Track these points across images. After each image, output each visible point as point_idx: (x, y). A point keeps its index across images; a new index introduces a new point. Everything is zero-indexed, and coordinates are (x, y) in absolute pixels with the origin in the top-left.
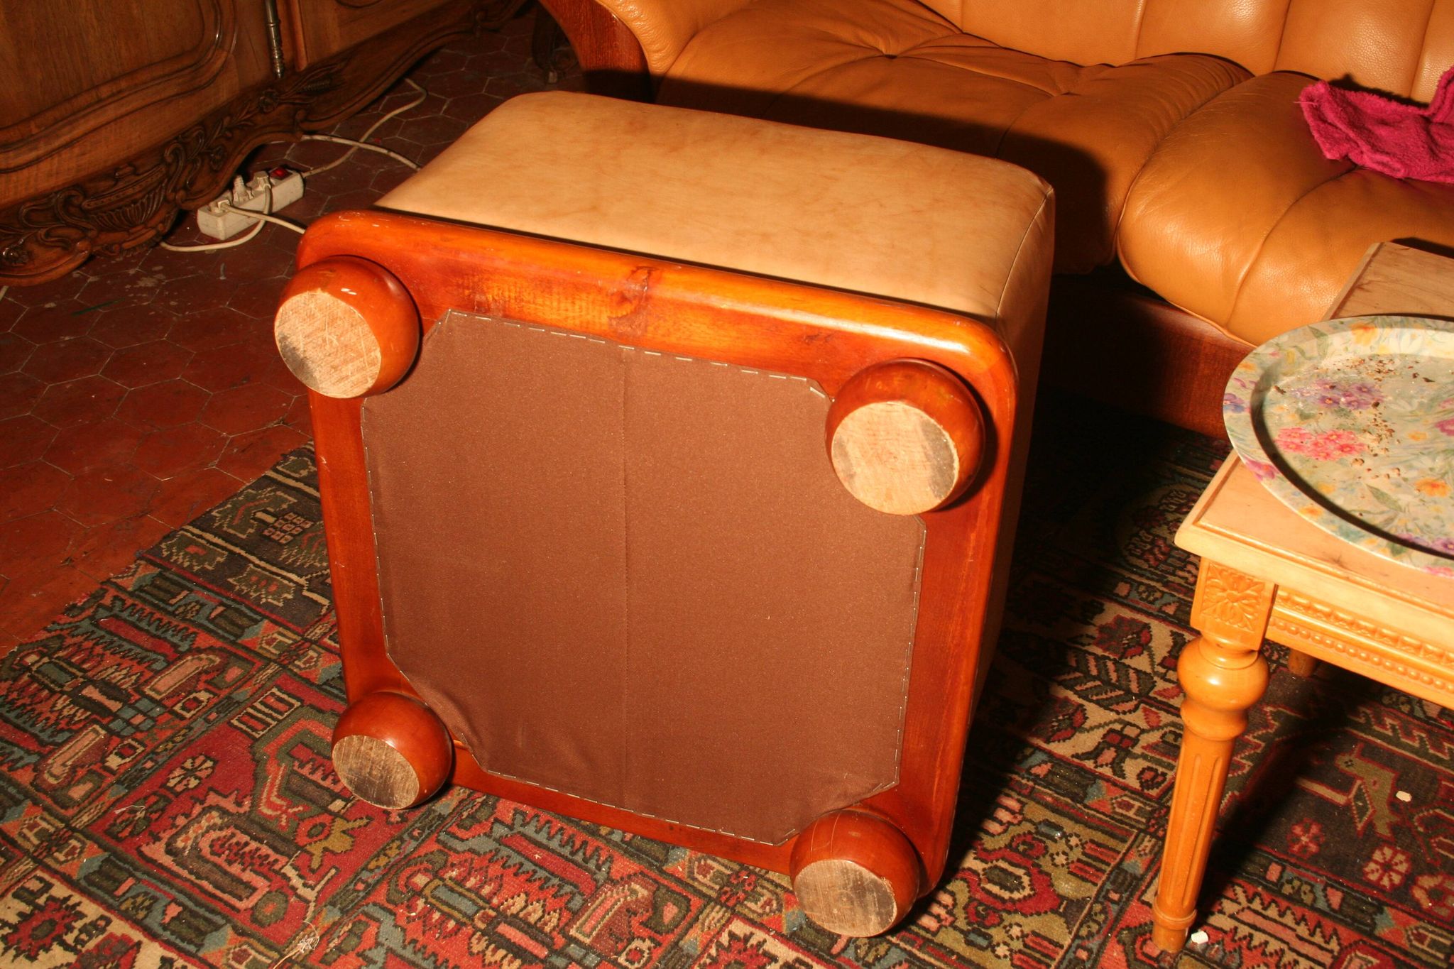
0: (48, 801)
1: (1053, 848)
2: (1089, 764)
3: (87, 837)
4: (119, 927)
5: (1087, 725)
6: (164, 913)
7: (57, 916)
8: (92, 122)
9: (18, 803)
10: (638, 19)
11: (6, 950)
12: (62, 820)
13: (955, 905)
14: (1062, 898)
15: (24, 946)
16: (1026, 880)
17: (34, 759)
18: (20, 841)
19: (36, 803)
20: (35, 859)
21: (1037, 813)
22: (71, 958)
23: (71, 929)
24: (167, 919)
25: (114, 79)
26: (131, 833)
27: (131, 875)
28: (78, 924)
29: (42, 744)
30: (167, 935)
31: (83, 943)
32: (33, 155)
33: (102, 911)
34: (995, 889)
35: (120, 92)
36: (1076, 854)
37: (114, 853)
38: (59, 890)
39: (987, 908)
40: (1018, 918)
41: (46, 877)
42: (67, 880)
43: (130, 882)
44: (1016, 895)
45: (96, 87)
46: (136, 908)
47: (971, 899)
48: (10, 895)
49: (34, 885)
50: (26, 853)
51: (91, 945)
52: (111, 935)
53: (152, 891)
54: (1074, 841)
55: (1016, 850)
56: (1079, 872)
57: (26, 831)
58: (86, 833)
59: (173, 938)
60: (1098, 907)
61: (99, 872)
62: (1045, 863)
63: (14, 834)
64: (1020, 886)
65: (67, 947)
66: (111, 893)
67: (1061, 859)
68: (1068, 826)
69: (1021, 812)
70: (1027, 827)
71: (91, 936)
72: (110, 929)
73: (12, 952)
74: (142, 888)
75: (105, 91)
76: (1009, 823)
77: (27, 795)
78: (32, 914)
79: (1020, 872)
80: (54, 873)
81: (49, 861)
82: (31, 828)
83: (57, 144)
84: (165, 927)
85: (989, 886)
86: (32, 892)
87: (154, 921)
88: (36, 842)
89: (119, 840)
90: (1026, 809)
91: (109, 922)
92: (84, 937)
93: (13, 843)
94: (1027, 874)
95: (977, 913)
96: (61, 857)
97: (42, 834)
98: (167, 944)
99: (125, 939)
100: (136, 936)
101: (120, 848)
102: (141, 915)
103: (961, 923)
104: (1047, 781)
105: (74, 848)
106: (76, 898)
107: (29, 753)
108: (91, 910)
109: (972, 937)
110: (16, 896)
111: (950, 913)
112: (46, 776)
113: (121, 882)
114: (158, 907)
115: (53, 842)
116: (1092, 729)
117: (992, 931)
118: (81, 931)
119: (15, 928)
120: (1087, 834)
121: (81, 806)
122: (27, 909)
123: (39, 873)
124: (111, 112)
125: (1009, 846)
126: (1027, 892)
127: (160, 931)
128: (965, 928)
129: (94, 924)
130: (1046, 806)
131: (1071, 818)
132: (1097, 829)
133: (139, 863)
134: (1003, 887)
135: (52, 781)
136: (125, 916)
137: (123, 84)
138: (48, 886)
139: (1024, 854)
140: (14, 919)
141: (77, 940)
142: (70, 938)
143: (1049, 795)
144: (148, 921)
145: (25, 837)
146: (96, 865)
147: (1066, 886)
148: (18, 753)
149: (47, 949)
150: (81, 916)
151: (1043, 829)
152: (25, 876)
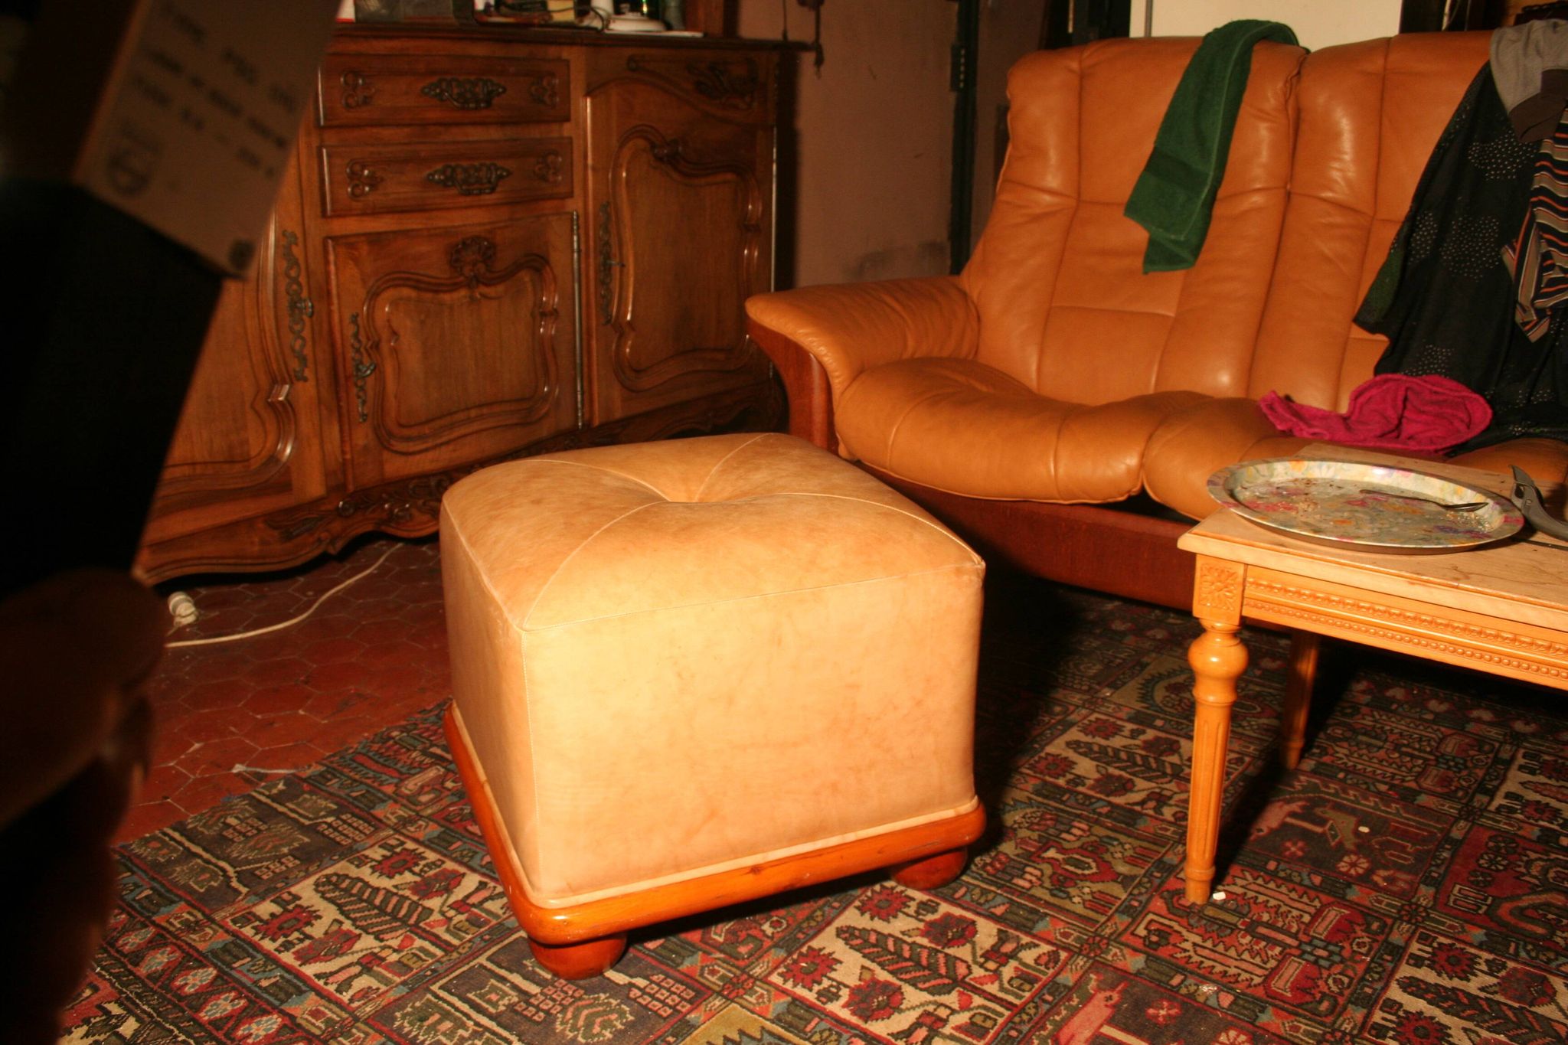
0: (405, 802)
1: (1112, 849)
2: (1138, 808)
3: (430, 820)
4: (450, 865)
5: (1136, 789)
6: (482, 859)
7: (408, 858)
8: (463, 431)
9: (383, 801)
10: (825, 355)
11: (373, 873)
12: (414, 811)
13: (1043, 875)
14: (1119, 874)
15: (385, 871)
16: (1093, 865)
17: (395, 781)
18: (385, 820)
19: (396, 802)
20: (395, 830)
21: (1101, 831)
22: (417, 879)
23: (418, 865)
24: (484, 863)
25: (480, 406)
26: (461, 820)
27: (459, 839)
28: (423, 863)
29: (401, 773)
30: (484, 870)
31: (426, 872)
32: (423, 446)
33: (438, 857)
34: (1072, 869)
35: (482, 415)
36: (1130, 853)
37: (447, 828)
38: (410, 845)
39: (1066, 878)
40: (1088, 884)
41: (402, 838)
42: (416, 840)
43: (459, 843)
44: (1087, 872)
45: (468, 409)
46: (463, 856)
47: (1054, 874)
48: (376, 847)
49: (393, 842)
50: (388, 826)
51: (432, 873)
52: (445, 869)
53: (474, 848)
54: (1127, 846)
55: (1086, 849)
56: (1131, 861)
57: (389, 815)
58: (430, 818)
59: (487, 872)
60: (1146, 880)
61: (438, 837)
62: (1107, 857)
63: (381, 817)
64: (1089, 867)
65: (414, 873)
66: (446, 848)
67: (1119, 855)
68: (1123, 838)
69: (1089, 830)
70: (1094, 838)
71: (431, 869)
72: (444, 866)
73: (377, 874)
74: (467, 846)
75: (473, 413)
76: (1081, 836)
77: (390, 797)
78: (391, 856)
79: (1089, 860)
80: (408, 837)
81: (404, 831)
82: (393, 814)
83: (439, 441)
84: (482, 867)
85: (1067, 867)
86: (392, 846)
87: (475, 863)
88: (395, 821)
89: (453, 823)
90: (1093, 830)
91: (443, 862)
92: (426, 869)
93: (380, 821)
94: (1095, 861)
95: (1059, 881)
96: (412, 829)
97: (400, 818)
98: (484, 875)
99: (454, 872)
100: (462, 870)
101: (452, 827)
102: (466, 860)
103: (1047, 884)
104: (1107, 816)
105: (420, 826)
106: (421, 849)
107: (392, 777)
108: (431, 856)
109: (1055, 892)
110: (380, 846)
111: (1039, 879)
112: (403, 789)
113: (452, 843)
114: (478, 857)
115: (405, 822)
116: (1139, 791)
117: (1070, 890)
118: (425, 866)
119: (380, 862)
120: (1137, 843)
121: (427, 805)
122: (388, 854)
123: (397, 836)
124: (475, 427)
125: (1081, 847)
126: (1094, 870)
127: (478, 868)
128: (1050, 887)
129: (433, 863)
130: (1108, 828)
131: (1125, 834)
132: (1144, 840)
133: (466, 834)
134: (1077, 867)
135: (407, 792)
136: (455, 860)
137: (485, 410)
138: (403, 843)
139: (1092, 852)
140: (380, 858)
141: (421, 870)
142: (417, 869)
143: (1109, 823)
144: (471, 863)
145: (388, 818)
146: (436, 834)
147: (1123, 869)
148: (384, 777)
149: (401, 873)
150: (424, 858)
151: (1105, 840)
152: (388, 837)
